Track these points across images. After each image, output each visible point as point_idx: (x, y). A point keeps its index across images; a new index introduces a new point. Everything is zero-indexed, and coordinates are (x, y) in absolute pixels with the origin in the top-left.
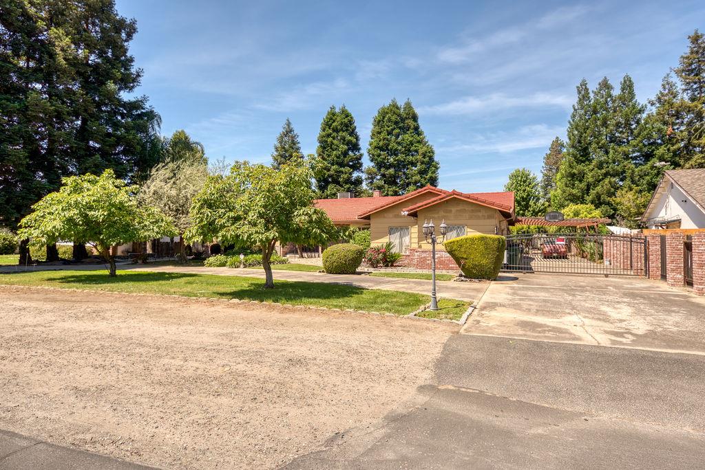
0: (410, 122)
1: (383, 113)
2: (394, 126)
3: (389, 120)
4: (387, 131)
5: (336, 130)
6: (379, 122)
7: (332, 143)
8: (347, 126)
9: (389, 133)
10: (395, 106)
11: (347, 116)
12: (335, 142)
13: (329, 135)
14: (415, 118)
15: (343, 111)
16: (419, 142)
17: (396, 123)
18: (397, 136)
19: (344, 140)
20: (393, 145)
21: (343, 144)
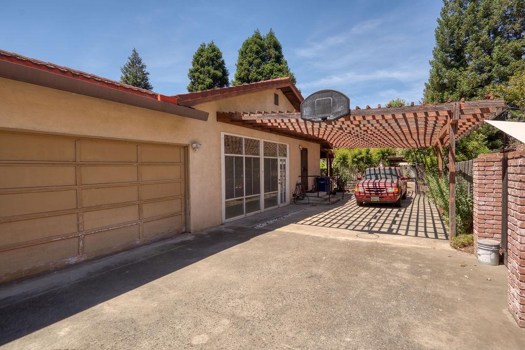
0: (273, 52)
1: (247, 44)
2: (255, 56)
3: (251, 51)
4: (249, 62)
5: (203, 66)
6: (243, 54)
7: (199, 77)
8: (212, 60)
9: (251, 64)
10: (258, 36)
11: (214, 50)
12: (202, 76)
13: (197, 70)
14: (277, 47)
15: (210, 47)
16: (280, 70)
17: (257, 53)
18: (258, 66)
19: (210, 74)
20: (253, 75)
21: (209, 78)
